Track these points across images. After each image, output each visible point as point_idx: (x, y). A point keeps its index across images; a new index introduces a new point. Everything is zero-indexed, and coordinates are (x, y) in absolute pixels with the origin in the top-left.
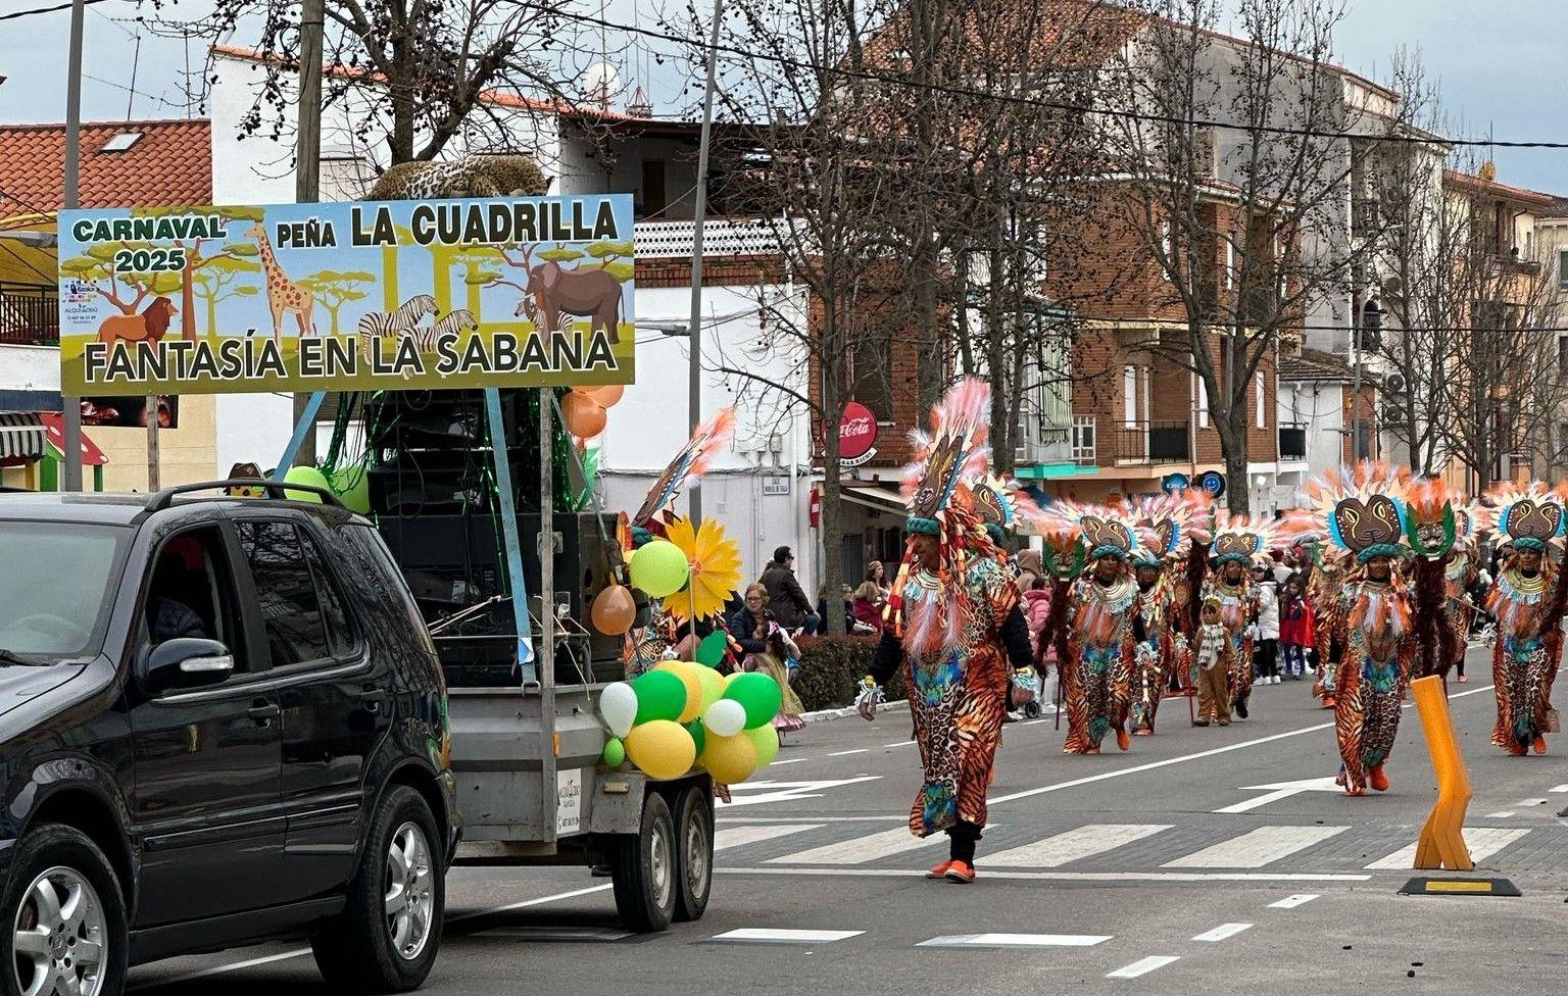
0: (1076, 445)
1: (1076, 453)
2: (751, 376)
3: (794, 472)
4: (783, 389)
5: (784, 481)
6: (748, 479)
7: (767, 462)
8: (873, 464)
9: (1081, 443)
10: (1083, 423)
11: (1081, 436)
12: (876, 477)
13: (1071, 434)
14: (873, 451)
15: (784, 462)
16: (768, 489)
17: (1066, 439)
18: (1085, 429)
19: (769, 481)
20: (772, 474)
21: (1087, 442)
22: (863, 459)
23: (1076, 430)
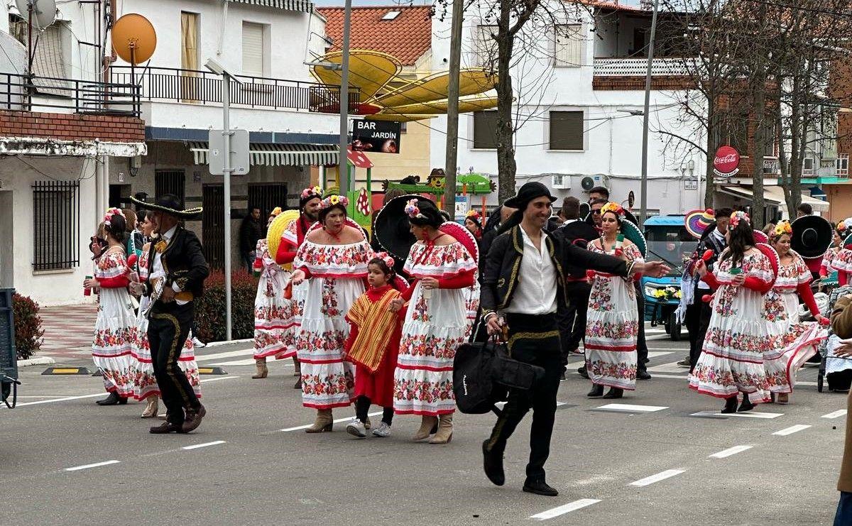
0: (838, 168)
1: (838, 172)
2: (673, 135)
3: (699, 179)
4: (688, 141)
5: (694, 183)
6: (678, 182)
7: (687, 174)
8: (737, 176)
9: (841, 167)
10: (842, 157)
11: (841, 164)
12: (739, 182)
13: (836, 163)
14: (737, 170)
15: (695, 175)
16: (687, 187)
17: (833, 165)
18: (843, 161)
19: (687, 183)
20: (689, 180)
21: (844, 166)
22: (732, 174)
23: (838, 161)
